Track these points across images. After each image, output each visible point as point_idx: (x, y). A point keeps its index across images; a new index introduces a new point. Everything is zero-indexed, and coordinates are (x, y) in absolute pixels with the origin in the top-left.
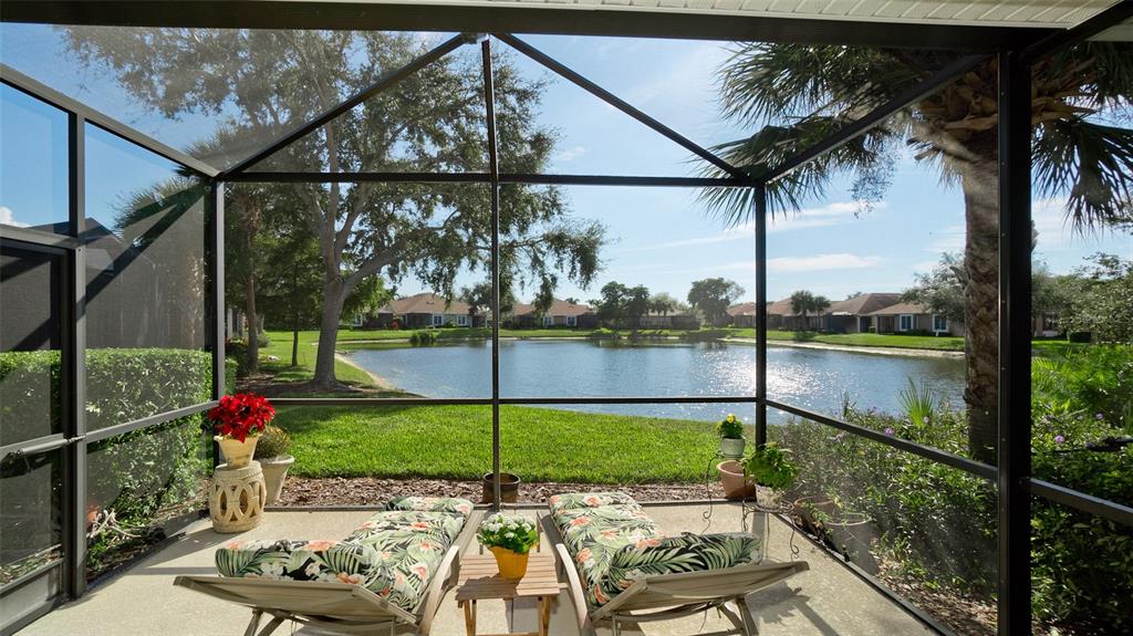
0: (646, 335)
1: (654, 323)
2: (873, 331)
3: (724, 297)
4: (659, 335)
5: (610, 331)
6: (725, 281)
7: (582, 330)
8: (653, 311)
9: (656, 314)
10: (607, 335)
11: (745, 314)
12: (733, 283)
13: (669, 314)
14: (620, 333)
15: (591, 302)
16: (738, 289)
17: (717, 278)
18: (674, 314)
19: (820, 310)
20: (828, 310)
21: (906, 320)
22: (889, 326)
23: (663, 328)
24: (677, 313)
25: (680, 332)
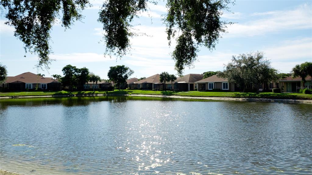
0: (86, 94)
1: (91, 87)
2: (196, 90)
3: (125, 74)
4: (93, 94)
5: (66, 92)
6: (125, 67)
7: (51, 91)
8: (91, 81)
9: (92, 83)
10: (65, 94)
11: (134, 83)
12: (128, 68)
13: (99, 82)
14: (73, 93)
15: (55, 76)
16: (131, 71)
17: (122, 65)
18: (101, 83)
19: (173, 81)
20: (176, 81)
21: (211, 85)
22: (203, 88)
23: (96, 90)
24: (102, 82)
25: (104, 92)
